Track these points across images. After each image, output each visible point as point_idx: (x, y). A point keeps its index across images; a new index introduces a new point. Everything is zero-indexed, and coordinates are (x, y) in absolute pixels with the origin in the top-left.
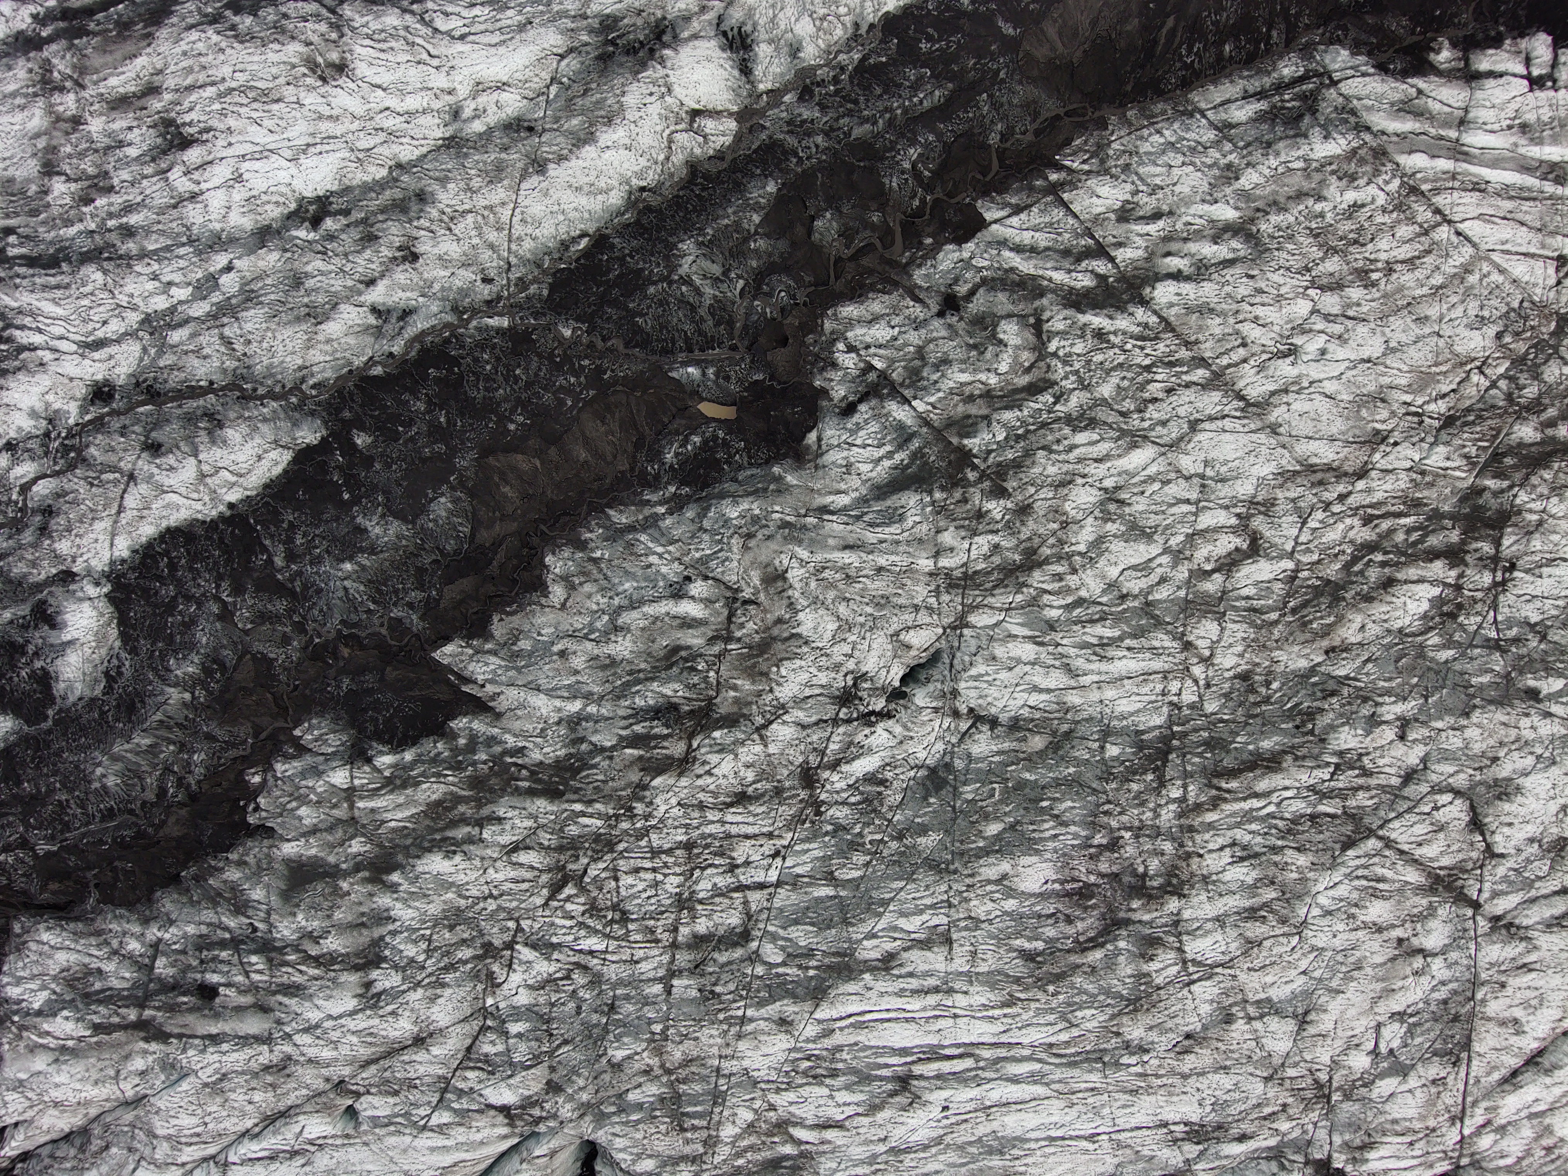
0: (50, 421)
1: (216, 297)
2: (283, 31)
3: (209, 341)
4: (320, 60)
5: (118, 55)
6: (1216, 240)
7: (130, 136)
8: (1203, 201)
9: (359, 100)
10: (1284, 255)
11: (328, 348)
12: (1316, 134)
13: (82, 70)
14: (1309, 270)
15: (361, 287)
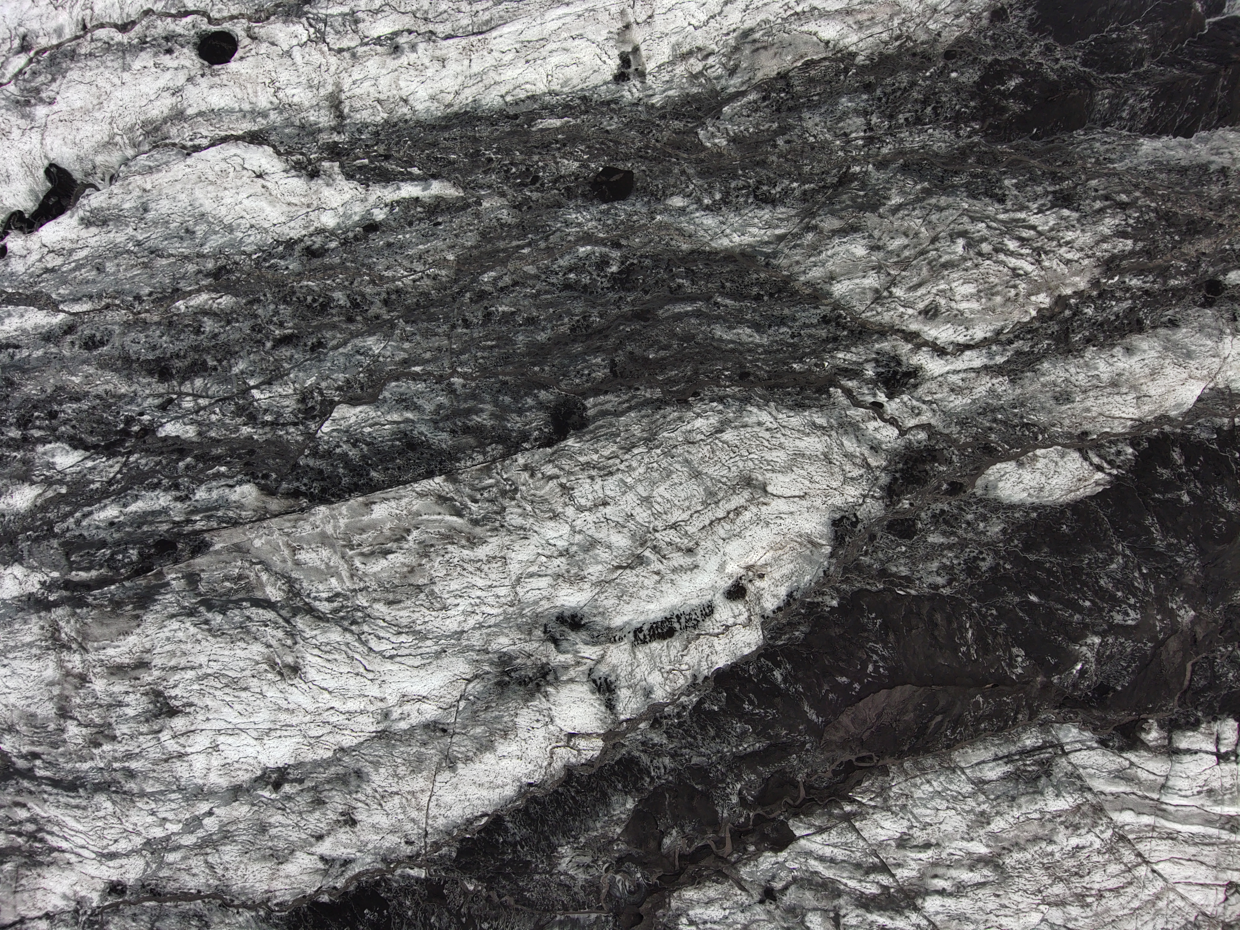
0: (78, 903)
1: (201, 833)
2: (248, 632)
3: (197, 863)
4: (278, 660)
5: (114, 629)
6: (971, 868)
7: (128, 699)
8: (963, 838)
9: (310, 700)
10: (1023, 881)
11: (288, 881)
12: (1050, 792)
13: (86, 637)
14: (1040, 892)
15: (313, 840)
